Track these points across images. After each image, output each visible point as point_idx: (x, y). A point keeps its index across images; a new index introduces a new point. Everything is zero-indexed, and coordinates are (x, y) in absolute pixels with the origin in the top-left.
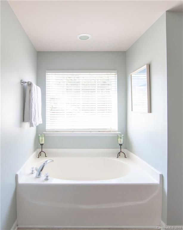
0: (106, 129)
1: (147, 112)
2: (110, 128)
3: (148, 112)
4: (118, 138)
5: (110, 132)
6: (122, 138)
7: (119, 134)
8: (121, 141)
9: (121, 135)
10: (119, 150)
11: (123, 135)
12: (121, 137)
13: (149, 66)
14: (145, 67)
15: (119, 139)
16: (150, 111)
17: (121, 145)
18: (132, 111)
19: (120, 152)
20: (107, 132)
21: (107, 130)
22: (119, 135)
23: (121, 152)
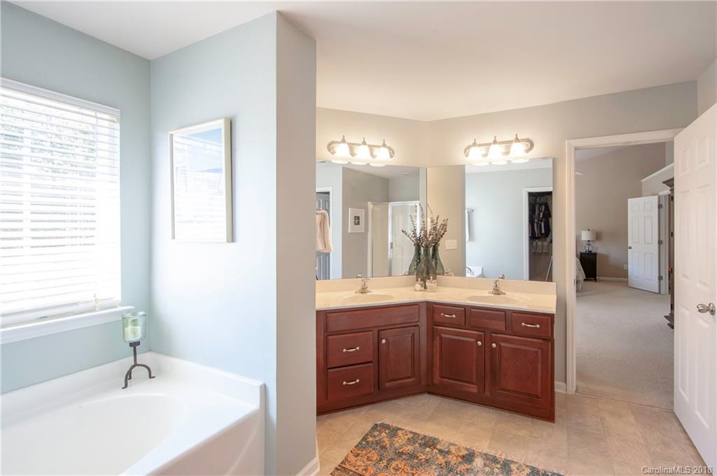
0: (76, 304)
1: (225, 240)
2: (93, 299)
3: (228, 241)
4: (125, 326)
5: (93, 310)
6: (141, 322)
7: (128, 311)
8: (134, 333)
9: (134, 314)
10: (130, 361)
11: (142, 313)
12: (134, 321)
13: (231, 125)
14: (220, 124)
15: (129, 329)
16: (232, 237)
17: (134, 345)
18: (174, 238)
19: (133, 367)
20: (81, 313)
21: (81, 307)
22: (129, 315)
23: (136, 365)
